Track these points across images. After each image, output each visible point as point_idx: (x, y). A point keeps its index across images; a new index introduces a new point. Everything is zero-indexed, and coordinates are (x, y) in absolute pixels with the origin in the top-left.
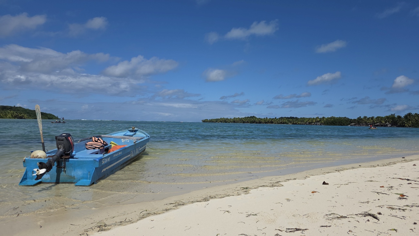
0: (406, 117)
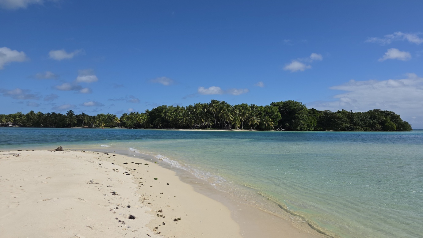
0: (27, 115)
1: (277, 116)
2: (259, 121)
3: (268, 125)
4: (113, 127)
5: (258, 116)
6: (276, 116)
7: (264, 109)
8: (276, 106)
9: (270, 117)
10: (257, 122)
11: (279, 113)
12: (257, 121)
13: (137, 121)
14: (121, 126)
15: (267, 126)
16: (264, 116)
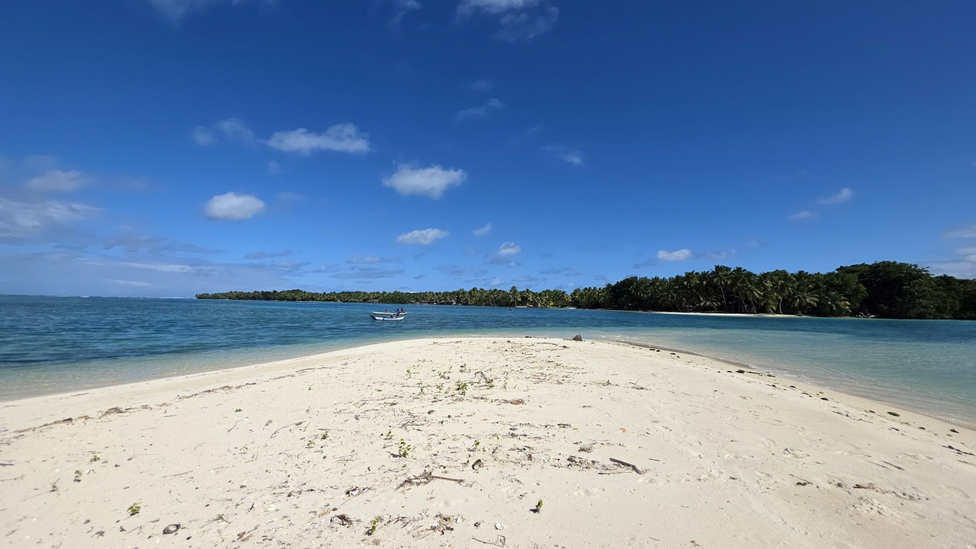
0: (470, 292)
1: (857, 291)
2: (816, 299)
3: (838, 306)
4: (562, 306)
5: (814, 291)
6: (854, 290)
7: (825, 278)
8: (853, 272)
9: (840, 293)
10: (812, 302)
11: (861, 285)
12: (811, 300)
13: (595, 298)
14: (572, 306)
15: (835, 308)
16: (827, 291)
